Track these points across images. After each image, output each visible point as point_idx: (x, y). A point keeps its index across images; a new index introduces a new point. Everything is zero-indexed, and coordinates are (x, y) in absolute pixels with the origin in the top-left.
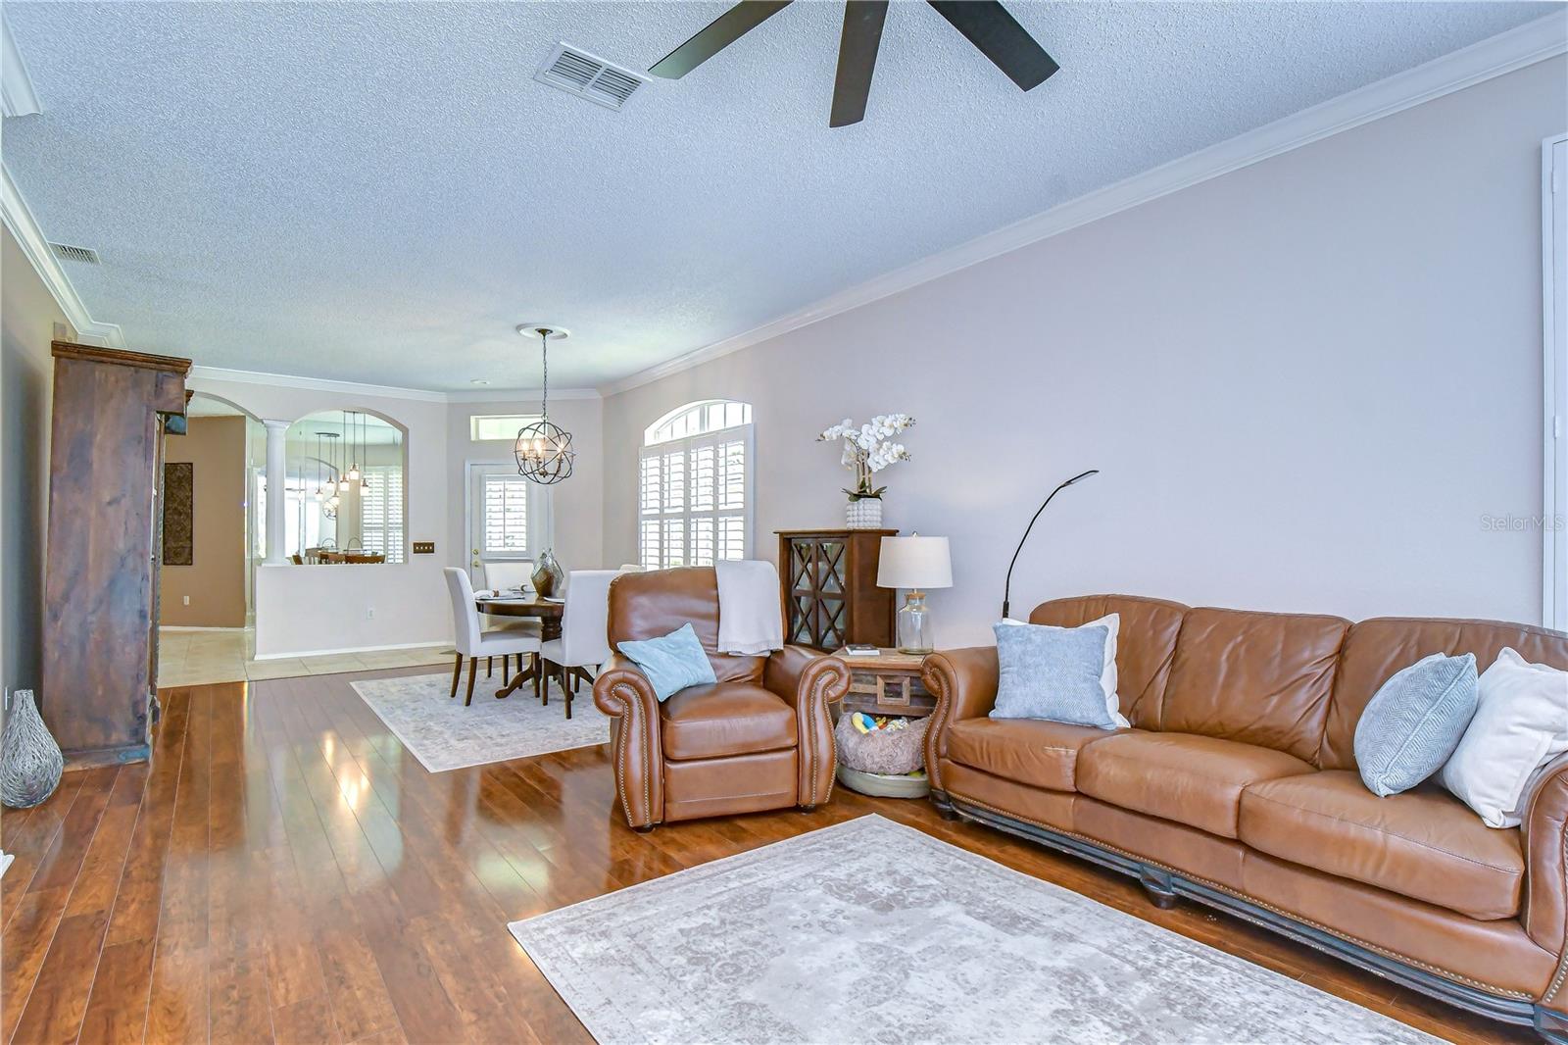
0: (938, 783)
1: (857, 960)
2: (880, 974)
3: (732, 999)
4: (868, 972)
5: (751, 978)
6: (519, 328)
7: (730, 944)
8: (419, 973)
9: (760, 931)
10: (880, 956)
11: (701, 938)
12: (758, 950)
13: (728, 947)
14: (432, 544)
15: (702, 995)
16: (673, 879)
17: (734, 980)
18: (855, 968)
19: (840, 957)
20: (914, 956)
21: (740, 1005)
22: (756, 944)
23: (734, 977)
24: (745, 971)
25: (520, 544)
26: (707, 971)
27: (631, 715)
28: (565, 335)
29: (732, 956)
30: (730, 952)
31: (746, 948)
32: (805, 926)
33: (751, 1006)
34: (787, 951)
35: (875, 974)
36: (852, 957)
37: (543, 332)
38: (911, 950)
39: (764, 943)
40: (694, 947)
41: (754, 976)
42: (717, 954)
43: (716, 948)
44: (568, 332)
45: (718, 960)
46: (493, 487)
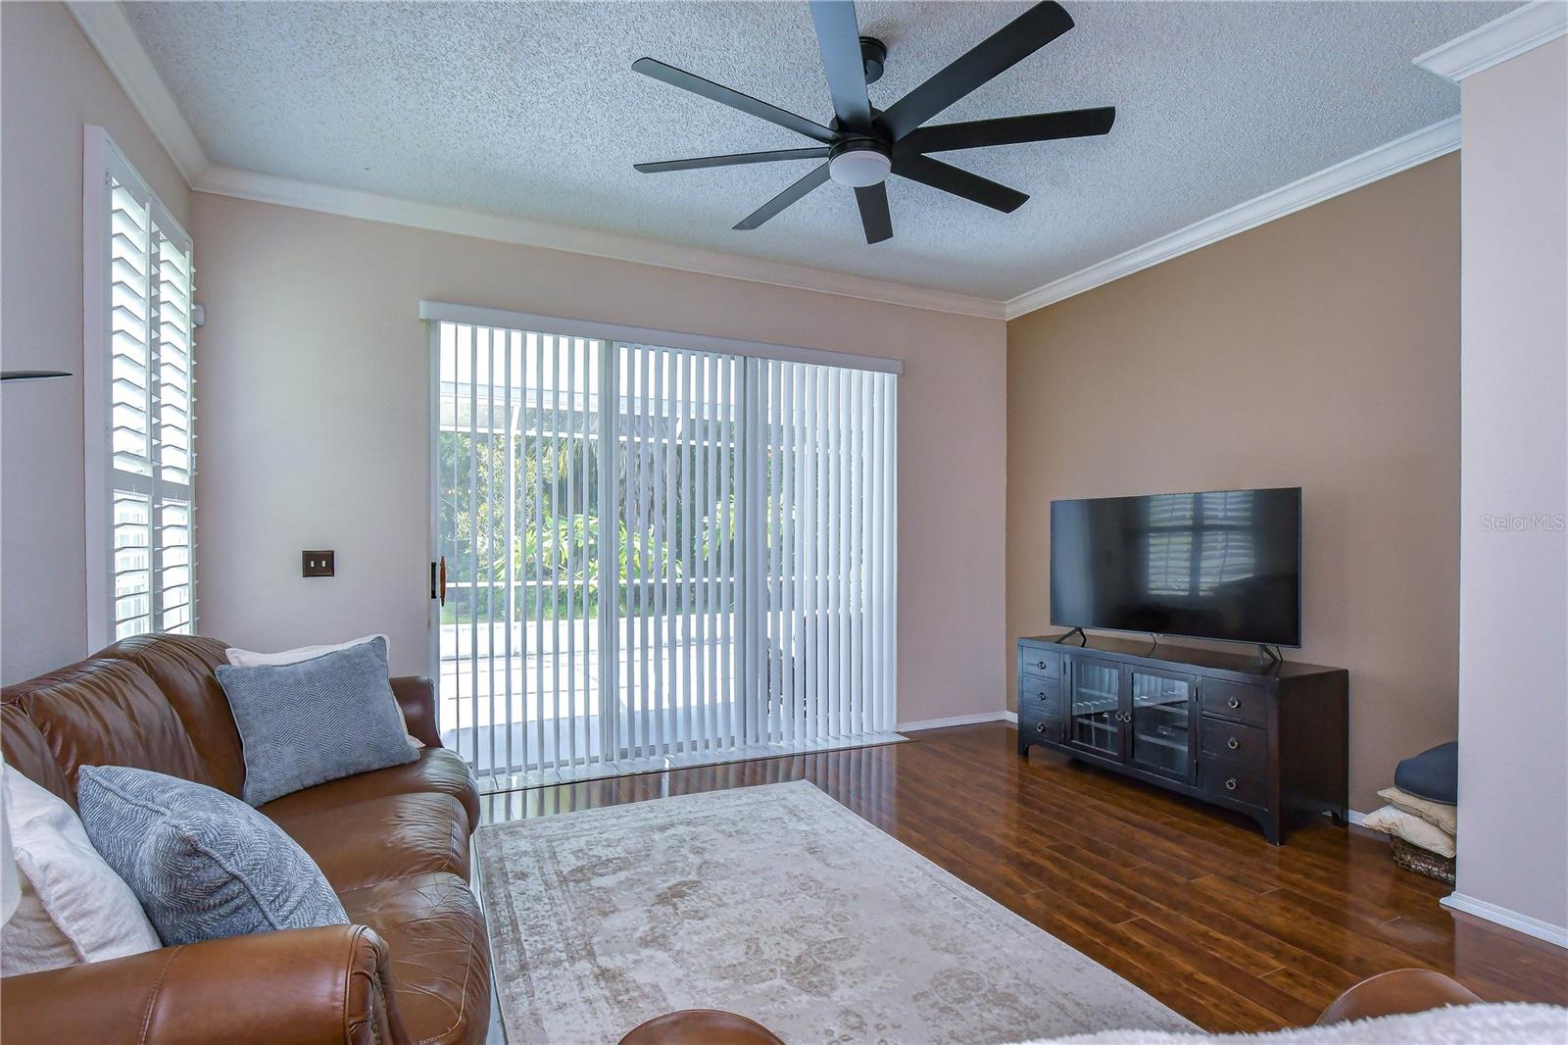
1: (840, 978)
2: (823, 962)
3: (963, 958)
4: (833, 965)
5: (948, 973)
7: (974, 1014)
9: (940, 1027)
10: (814, 979)
11: (1012, 1027)
12: (942, 1003)
13: (976, 1010)
15: (992, 964)
17: (964, 973)
18: (844, 970)
19: (855, 983)
20: (779, 976)
21: (957, 952)
22: (944, 1010)
23: (964, 976)
24: (953, 980)
26: (993, 985)
29: (970, 998)
30: (973, 1003)
31: (954, 1006)
32: (885, 1027)
33: (946, 950)
34: (909, 997)
35: (828, 963)
36: (843, 982)
38: (778, 982)
39: (936, 1011)
40: (1016, 1015)
41: (944, 975)
42: (989, 1001)
43: (990, 1011)
45: (985, 996)
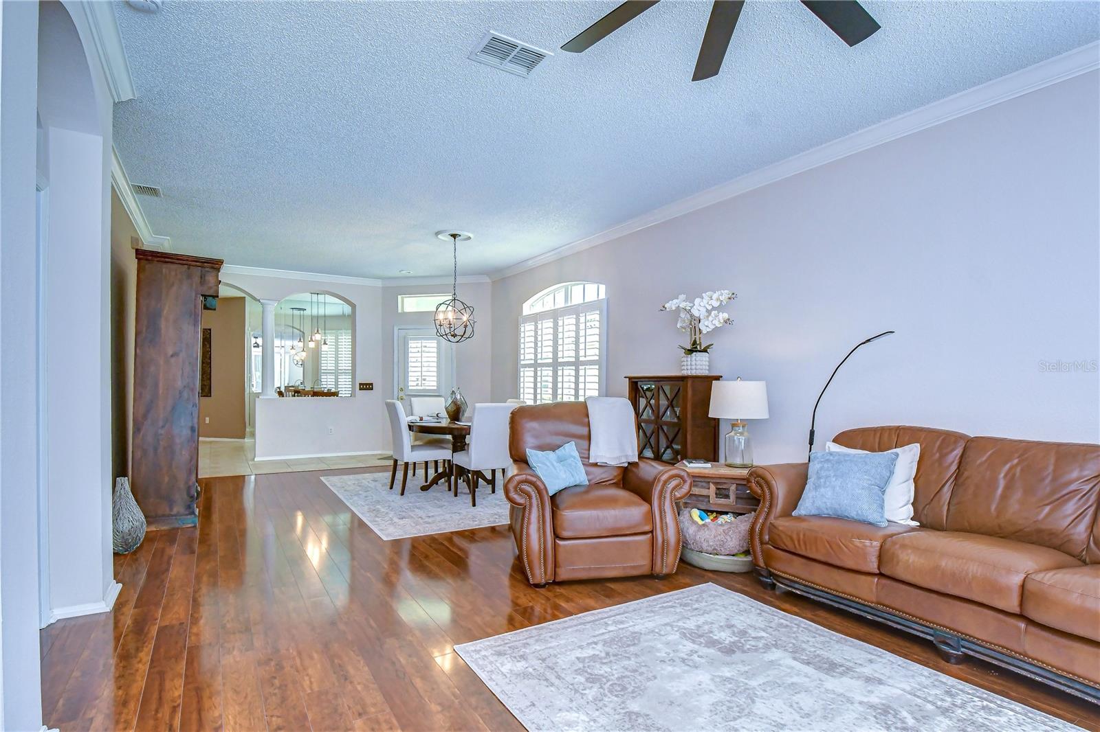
0: (762, 563)
1: (713, 688)
2: (733, 699)
3: (623, 709)
4: (723, 697)
5: (634, 695)
6: (437, 233)
7: (616, 670)
8: (397, 676)
9: (636, 662)
10: (730, 686)
11: (594, 664)
12: (636, 674)
13: (614, 672)
14: (372, 384)
15: (600, 704)
16: (566, 621)
17: (622, 695)
18: (712, 694)
19: (700, 685)
20: (757, 688)
21: (630, 714)
22: (635, 671)
23: (622, 693)
24: (630, 690)
25: (431, 383)
26: (601, 687)
27: (531, 505)
28: (469, 238)
29: (618, 679)
30: (616, 676)
31: (629, 674)
32: (669, 660)
33: (638, 714)
34: (658, 677)
35: (728, 698)
36: (709, 685)
37: (454, 236)
38: (753, 683)
39: (640, 671)
40: (589, 671)
41: (637, 693)
42: (606, 677)
43: (606, 672)
44: (471, 235)
45: (608, 681)
46: (413, 345)
